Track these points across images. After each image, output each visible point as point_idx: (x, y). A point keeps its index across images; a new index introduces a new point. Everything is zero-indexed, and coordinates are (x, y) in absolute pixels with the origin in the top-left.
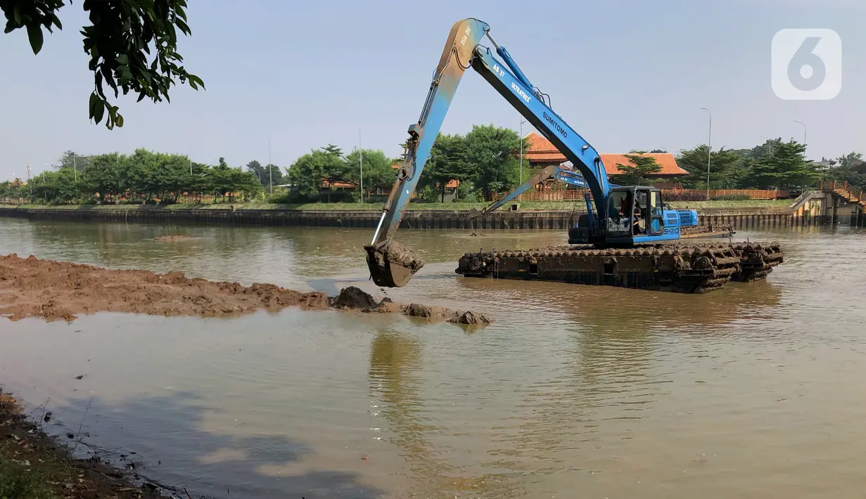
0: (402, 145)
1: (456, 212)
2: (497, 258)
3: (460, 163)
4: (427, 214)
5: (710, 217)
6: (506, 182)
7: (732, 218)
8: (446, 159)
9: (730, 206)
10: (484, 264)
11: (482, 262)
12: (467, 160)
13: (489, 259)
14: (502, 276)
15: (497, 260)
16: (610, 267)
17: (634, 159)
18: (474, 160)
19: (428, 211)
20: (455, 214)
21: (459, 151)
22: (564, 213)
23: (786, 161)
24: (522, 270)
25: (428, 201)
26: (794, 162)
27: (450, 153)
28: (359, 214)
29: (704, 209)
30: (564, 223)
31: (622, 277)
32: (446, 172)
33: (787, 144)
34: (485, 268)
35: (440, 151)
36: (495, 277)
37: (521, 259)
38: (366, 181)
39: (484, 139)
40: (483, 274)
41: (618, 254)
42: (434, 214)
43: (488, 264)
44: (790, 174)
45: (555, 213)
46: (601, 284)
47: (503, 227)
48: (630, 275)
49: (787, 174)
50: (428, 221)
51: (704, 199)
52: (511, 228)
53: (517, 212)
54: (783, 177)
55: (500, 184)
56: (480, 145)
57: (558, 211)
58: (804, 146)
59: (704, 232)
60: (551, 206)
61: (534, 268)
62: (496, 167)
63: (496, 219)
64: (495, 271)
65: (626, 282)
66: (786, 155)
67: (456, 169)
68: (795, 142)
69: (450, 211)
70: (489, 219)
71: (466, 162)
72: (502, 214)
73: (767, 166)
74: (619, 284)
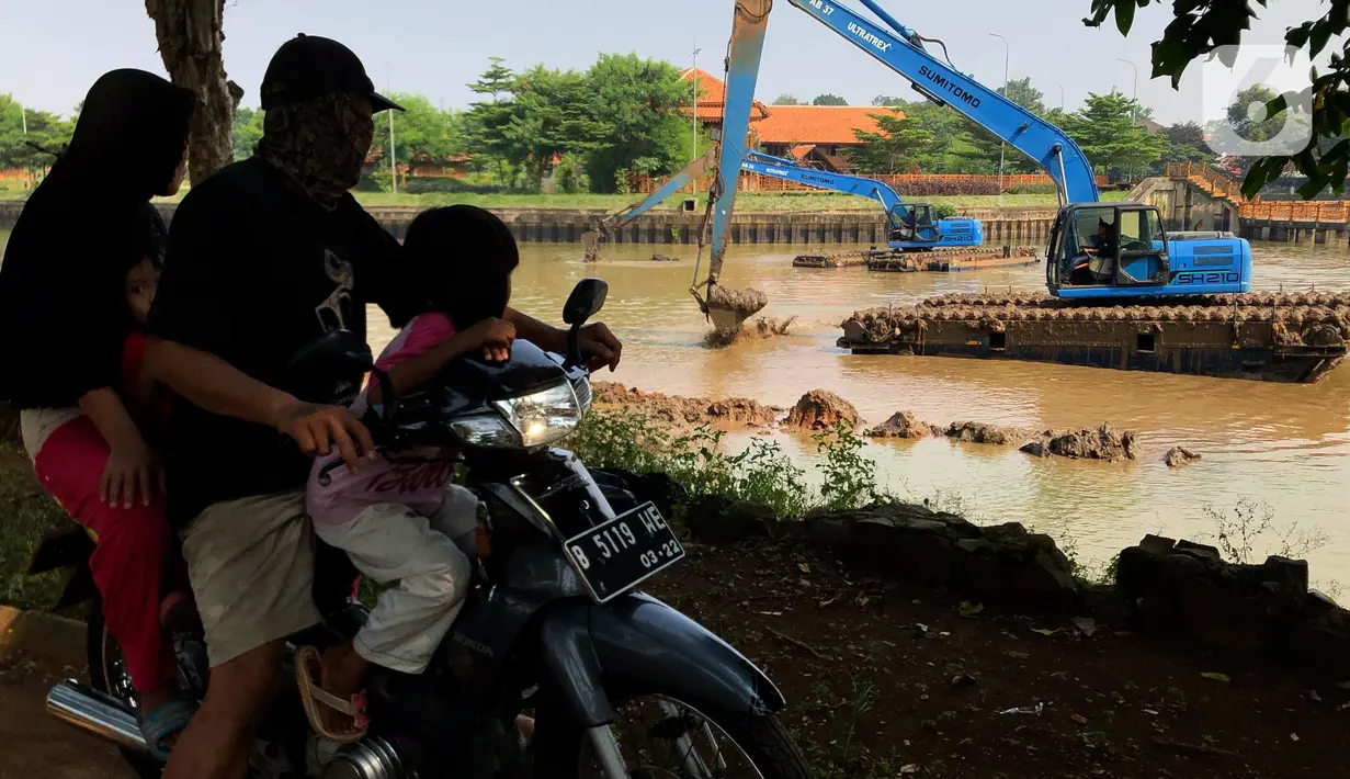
0: (471, 86)
1: (584, 213)
2: (923, 322)
3: (584, 121)
4: (530, 215)
5: (1010, 222)
6: (665, 157)
7: (1042, 224)
8: (560, 114)
9: (1040, 204)
10: (898, 332)
11: (894, 327)
12: (596, 117)
13: (907, 322)
14: (932, 351)
15: (923, 324)
16: (1146, 341)
17: (885, 122)
18: (608, 117)
19: (530, 209)
20: (580, 217)
21: (579, 101)
22: (775, 216)
23: (1108, 126)
24: (975, 343)
25: (523, 191)
26: (1118, 129)
27: (564, 103)
28: (396, 213)
29: (1002, 210)
30: (776, 233)
31: (1170, 356)
32: (560, 139)
33: (1106, 98)
34: (899, 338)
35: (545, 100)
36: (918, 353)
37: (974, 324)
38: (400, 150)
39: (624, 79)
40: (895, 347)
41: (1164, 318)
42: (542, 214)
43: (904, 329)
44: (1114, 148)
45: (761, 216)
46: (1129, 368)
47: (669, 239)
48: (1185, 354)
49: (1109, 148)
50: (531, 228)
51: (996, 191)
52: (683, 243)
53: (694, 213)
54: (1105, 153)
55: (654, 163)
56: (619, 90)
57: (767, 213)
58: (1133, 101)
59: (997, 257)
60: (754, 204)
61: (998, 339)
62: (647, 131)
63: (658, 227)
64: (919, 342)
65: (1177, 365)
66: (1105, 115)
67: (575, 133)
68: (1119, 95)
69: (573, 211)
70: (644, 226)
71: (594, 120)
72: (669, 217)
73: (1076, 135)
74: (1167, 367)
